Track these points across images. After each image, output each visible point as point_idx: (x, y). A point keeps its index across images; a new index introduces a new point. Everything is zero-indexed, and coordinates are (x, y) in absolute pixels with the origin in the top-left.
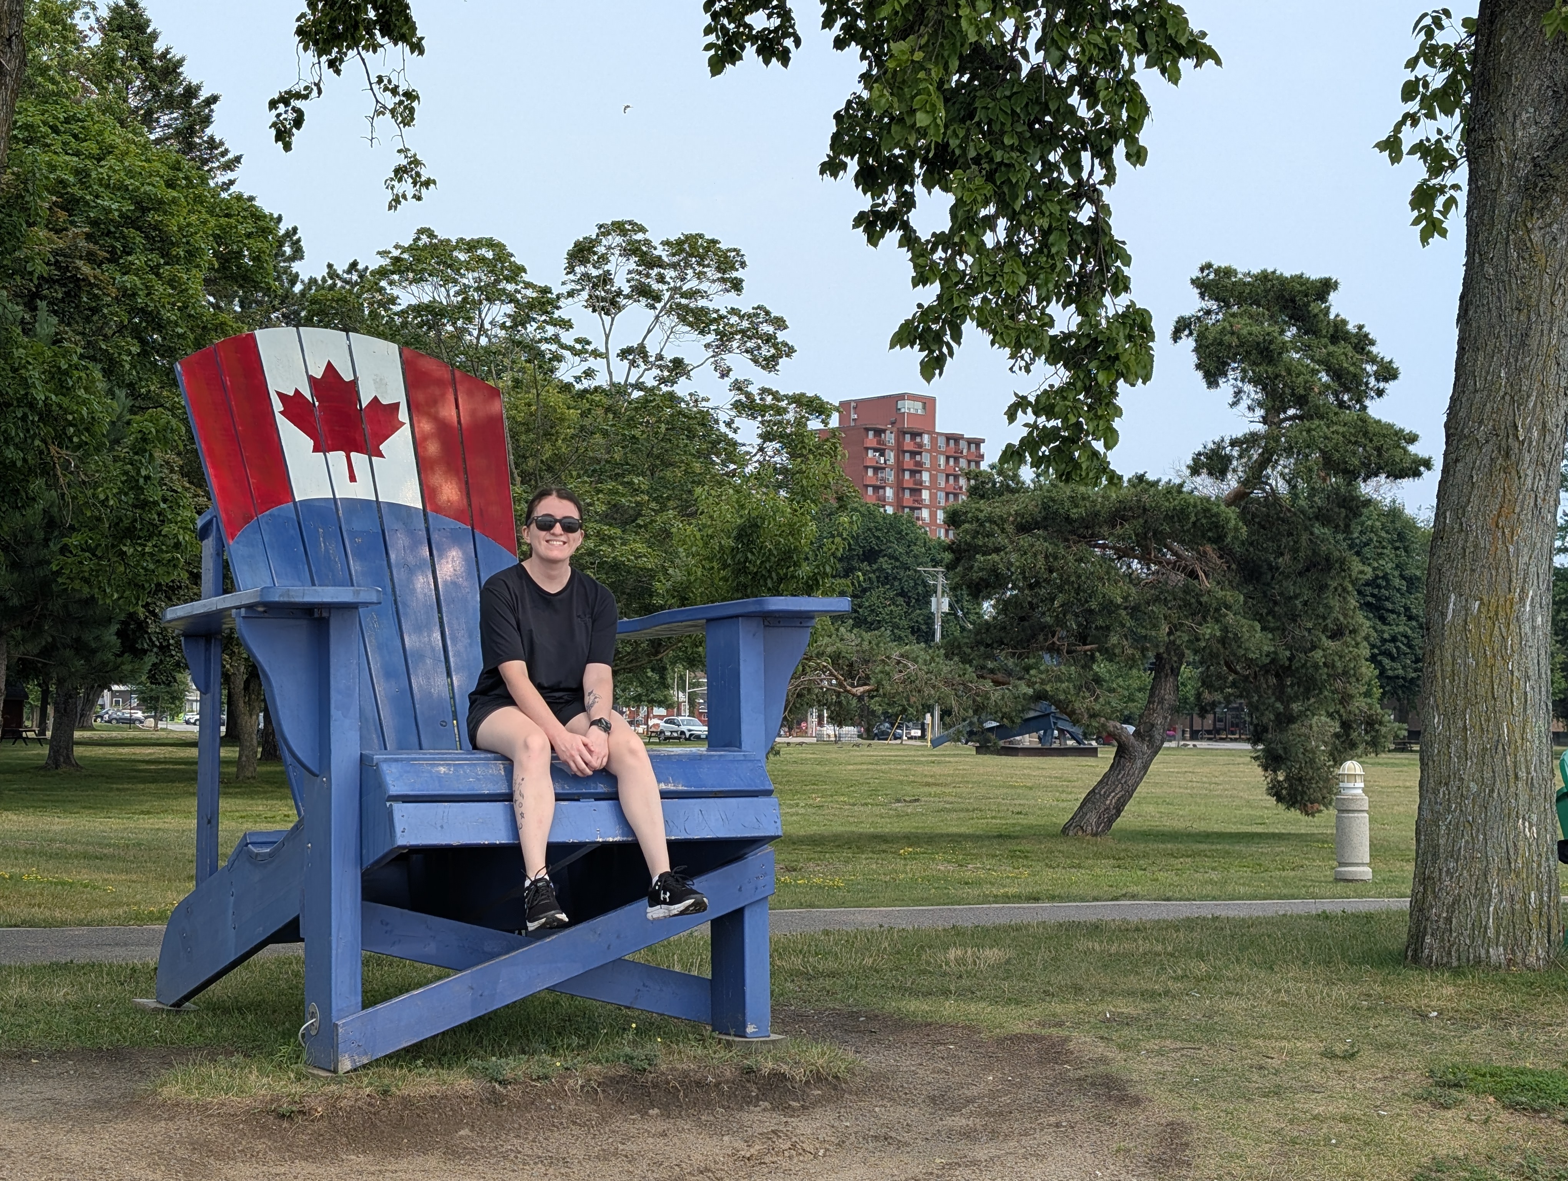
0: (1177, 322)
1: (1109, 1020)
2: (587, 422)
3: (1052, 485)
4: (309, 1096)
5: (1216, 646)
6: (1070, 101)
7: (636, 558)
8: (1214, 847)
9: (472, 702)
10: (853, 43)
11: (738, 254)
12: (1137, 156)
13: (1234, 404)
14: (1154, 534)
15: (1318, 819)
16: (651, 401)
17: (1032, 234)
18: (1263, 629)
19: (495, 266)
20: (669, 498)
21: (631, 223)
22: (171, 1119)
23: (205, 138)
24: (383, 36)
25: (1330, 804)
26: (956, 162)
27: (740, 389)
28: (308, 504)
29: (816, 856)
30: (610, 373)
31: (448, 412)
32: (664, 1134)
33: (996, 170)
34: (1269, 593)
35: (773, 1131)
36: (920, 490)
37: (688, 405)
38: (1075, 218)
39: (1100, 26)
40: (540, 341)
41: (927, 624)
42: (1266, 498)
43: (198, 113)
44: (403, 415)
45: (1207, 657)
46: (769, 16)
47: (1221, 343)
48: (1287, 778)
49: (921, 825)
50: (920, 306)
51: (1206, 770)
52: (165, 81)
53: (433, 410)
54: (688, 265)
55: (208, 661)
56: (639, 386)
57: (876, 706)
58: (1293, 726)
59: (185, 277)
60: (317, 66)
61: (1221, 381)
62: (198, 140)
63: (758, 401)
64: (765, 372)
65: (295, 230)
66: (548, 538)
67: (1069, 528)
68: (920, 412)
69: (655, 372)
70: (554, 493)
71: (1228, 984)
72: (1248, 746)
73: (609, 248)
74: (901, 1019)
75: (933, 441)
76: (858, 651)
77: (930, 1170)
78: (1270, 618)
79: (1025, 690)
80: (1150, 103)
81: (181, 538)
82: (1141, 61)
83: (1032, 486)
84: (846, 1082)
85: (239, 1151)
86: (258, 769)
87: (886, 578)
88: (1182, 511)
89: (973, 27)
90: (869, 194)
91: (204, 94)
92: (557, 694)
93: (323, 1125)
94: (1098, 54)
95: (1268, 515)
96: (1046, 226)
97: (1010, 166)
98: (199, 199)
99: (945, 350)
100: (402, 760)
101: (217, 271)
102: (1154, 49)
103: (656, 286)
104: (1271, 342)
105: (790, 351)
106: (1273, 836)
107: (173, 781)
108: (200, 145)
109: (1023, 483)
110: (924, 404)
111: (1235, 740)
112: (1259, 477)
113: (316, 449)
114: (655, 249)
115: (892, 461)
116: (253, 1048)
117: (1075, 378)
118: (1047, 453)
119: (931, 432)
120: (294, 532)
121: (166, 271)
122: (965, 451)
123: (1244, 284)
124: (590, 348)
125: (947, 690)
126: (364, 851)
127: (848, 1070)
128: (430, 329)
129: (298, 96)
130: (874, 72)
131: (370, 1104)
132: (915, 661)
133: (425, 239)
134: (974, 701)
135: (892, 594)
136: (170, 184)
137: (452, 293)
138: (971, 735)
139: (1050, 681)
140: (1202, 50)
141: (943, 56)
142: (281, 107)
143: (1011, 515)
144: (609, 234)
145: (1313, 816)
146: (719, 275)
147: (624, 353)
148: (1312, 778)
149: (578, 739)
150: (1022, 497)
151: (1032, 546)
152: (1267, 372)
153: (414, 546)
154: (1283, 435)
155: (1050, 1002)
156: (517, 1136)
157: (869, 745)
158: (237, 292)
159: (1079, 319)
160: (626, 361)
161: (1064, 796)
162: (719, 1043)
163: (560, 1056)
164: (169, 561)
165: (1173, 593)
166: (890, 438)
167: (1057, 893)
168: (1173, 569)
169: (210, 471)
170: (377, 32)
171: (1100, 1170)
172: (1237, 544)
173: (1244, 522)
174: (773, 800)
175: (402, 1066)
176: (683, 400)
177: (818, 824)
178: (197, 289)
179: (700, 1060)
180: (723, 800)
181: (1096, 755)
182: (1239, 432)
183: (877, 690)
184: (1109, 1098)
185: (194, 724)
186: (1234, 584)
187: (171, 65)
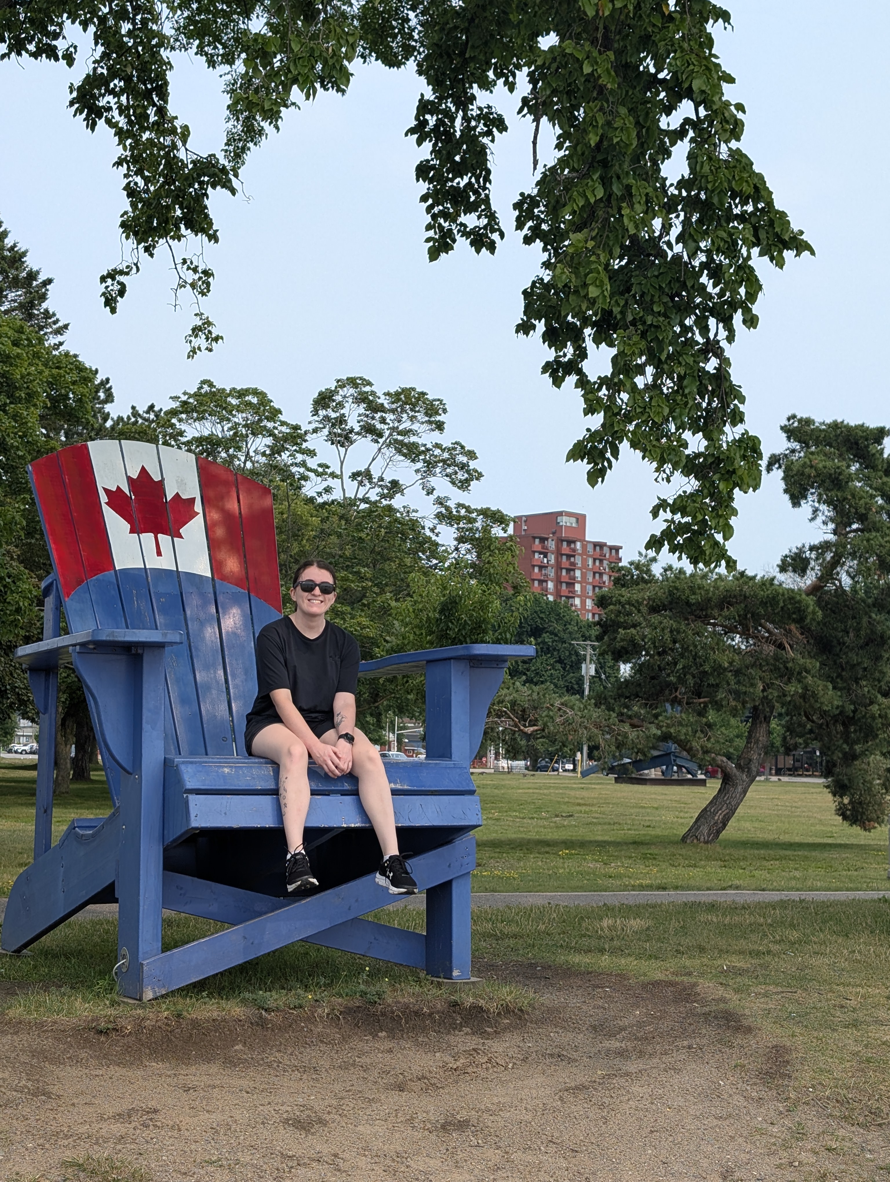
0: (770, 458)
1: (726, 971)
2: (326, 526)
3: (676, 577)
4: (121, 1018)
5: (799, 701)
6: (701, 280)
7: (362, 629)
8: (796, 853)
9: (249, 720)
10: (538, 240)
11: (441, 403)
12: (751, 321)
13: (812, 519)
14: (753, 616)
15: (873, 834)
16: (374, 512)
17: (672, 379)
18: (834, 688)
19: (259, 409)
20: (386, 585)
21: (361, 378)
22: (16, 1033)
23: (42, 311)
24: (187, 229)
25: (883, 822)
26: (617, 324)
27: (441, 503)
28: (125, 572)
29: (496, 855)
30: (344, 490)
31: (232, 505)
32: (390, 1051)
33: (647, 331)
34: (838, 662)
35: (473, 1049)
36: (574, 584)
37: (402, 514)
38: (704, 368)
39: (725, 225)
40: (292, 465)
41: (577, 684)
42: (836, 590)
43: (37, 292)
44: (198, 507)
45: (793, 709)
46: (479, 217)
47: (803, 474)
48: (851, 802)
49: (574, 834)
50: (588, 430)
51: (787, 797)
52: (13, 267)
53: (220, 504)
54: (403, 411)
55: (47, 688)
56: (365, 500)
57: (540, 745)
58: (855, 763)
59: (25, 413)
60: (135, 251)
61: (803, 502)
62: (36, 312)
63: (454, 513)
64: (460, 492)
65: (108, 380)
66: (309, 598)
67: (689, 610)
68: (574, 525)
69: (378, 490)
70: (315, 564)
71: (815, 946)
72: (822, 780)
73: (345, 397)
74: (569, 968)
75: (584, 547)
76: (529, 700)
77: (593, 1079)
78: (838, 680)
79: (654, 731)
80: (762, 281)
81: (21, 604)
82: (755, 251)
83: (661, 578)
84: (528, 1014)
85: (68, 1058)
86: (71, 786)
87: (548, 649)
88: (774, 598)
89: (632, 223)
90: (553, 348)
91: (42, 278)
92: (314, 715)
93: (131, 1039)
94: (724, 245)
95: (837, 603)
96: (682, 373)
97: (657, 327)
98: (37, 355)
99: (606, 464)
100: (196, 763)
101: (49, 409)
102: (765, 243)
103: (379, 426)
104: (840, 474)
105: (479, 476)
106: (840, 846)
107: (5, 795)
108: (38, 315)
109: (654, 576)
110: (577, 519)
111: (809, 776)
112: (831, 574)
113: (132, 531)
114: (379, 398)
115: (553, 561)
116: (76, 983)
117: (703, 486)
118: (681, 542)
119: (583, 540)
120: (114, 593)
121: (10, 408)
122: (607, 556)
123: (820, 430)
124: (329, 471)
125: (596, 731)
126: (166, 832)
127: (530, 1005)
128: (208, 455)
129: (122, 273)
130: (553, 261)
131: (167, 1025)
132: (572, 708)
133: (206, 388)
134: (616, 739)
135: (552, 661)
136: (16, 343)
137: (226, 429)
138: (611, 770)
139: (673, 725)
140: (800, 244)
141: (608, 245)
142: (109, 282)
143: (645, 599)
144: (345, 386)
145: (870, 831)
146: (427, 419)
147: (354, 476)
148: (870, 802)
149: (329, 749)
150: (653, 587)
151: (661, 623)
152: (837, 496)
153: (204, 605)
154: (849, 543)
155: (681, 958)
156: (279, 1051)
157: (533, 775)
158: (63, 426)
159: (706, 443)
160: (355, 482)
161: (682, 814)
162: (432, 983)
163: (311, 991)
164: (12, 622)
165: (766, 660)
166: (551, 544)
167: (680, 884)
168: (766, 642)
169: (53, 546)
170: (182, 226)
171: (722, 1080)
172: (814, 624)
173: (820, 608)
174: (475, 798)
175: (191, 997)
176: (398, 511)
177: (496, 832)
178: (33, 423)
179: (418, 996)
180: (438, 797)
181: (705, 785)
182: (816, 541)
183: (543, 730)
184: (728, 1028)
185: (21, 753)
186: (812, 655)
187: (17, 256)
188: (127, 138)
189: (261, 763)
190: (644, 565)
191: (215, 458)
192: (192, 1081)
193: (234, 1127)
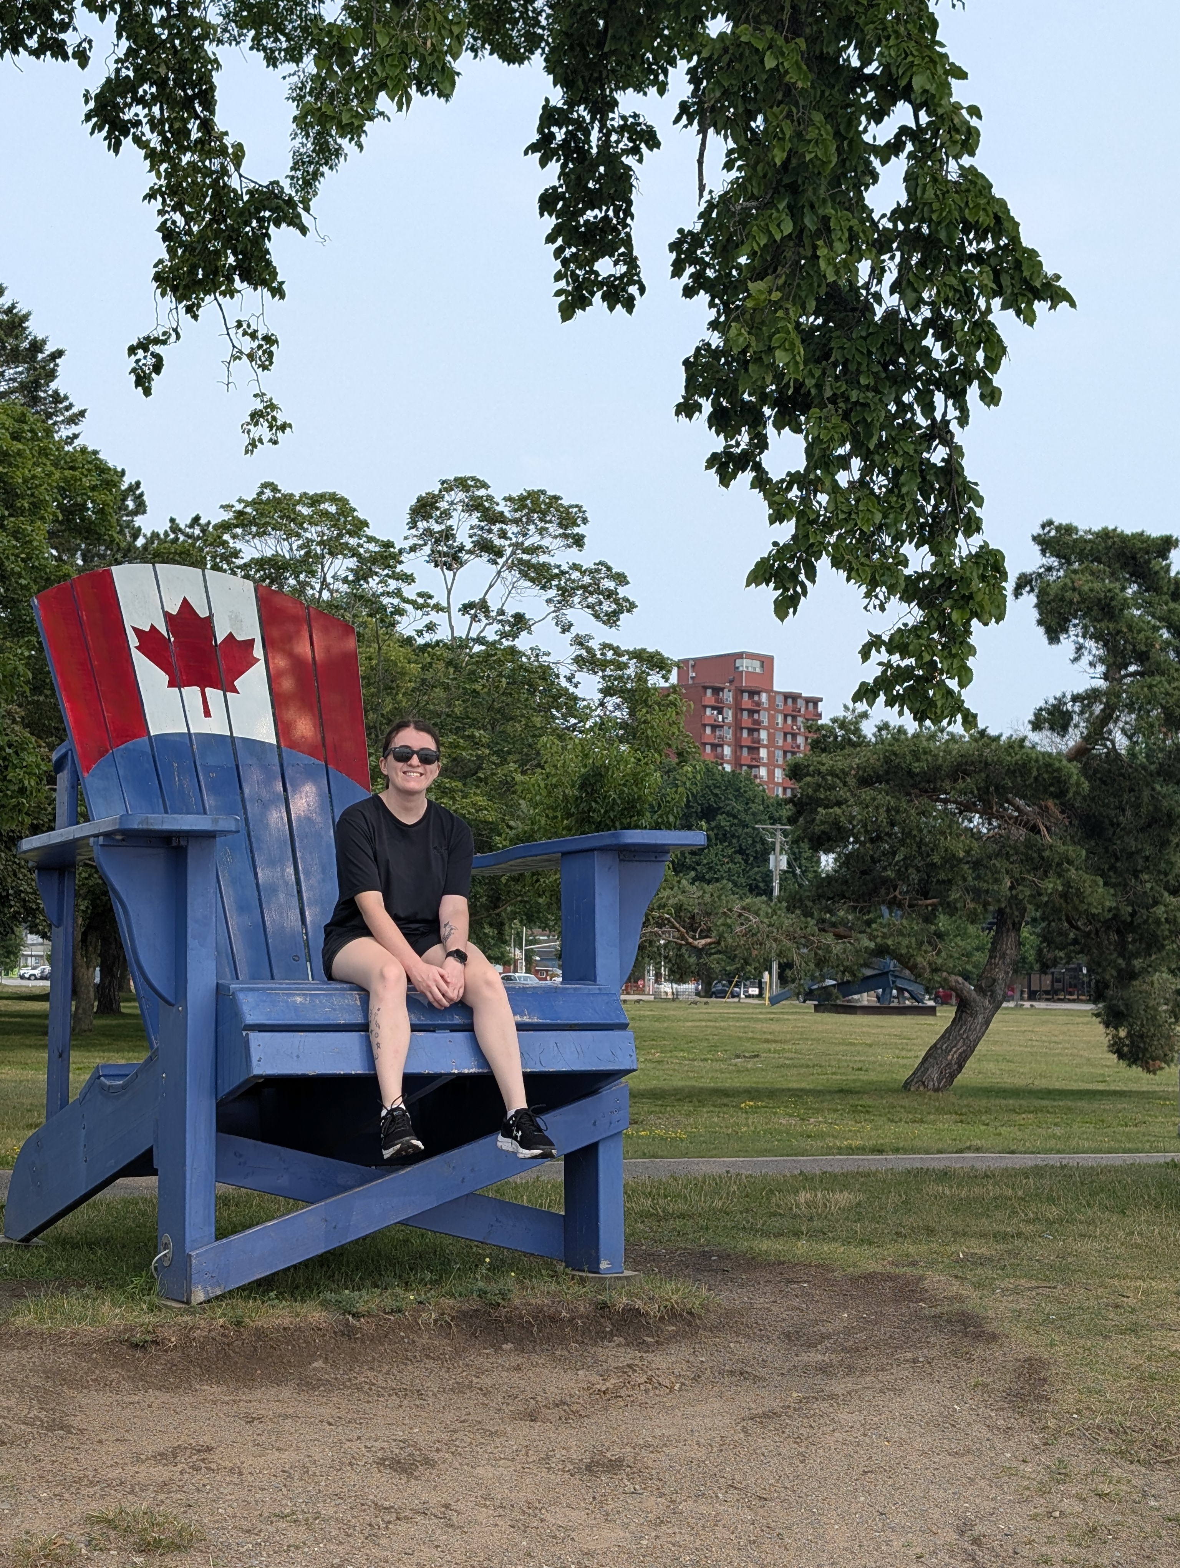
0: (1019, 579)
1: (962, 1260)
2: (428, 675)
3: (894, 738)
4: (163, 1327)
5: (1059, 901)
6: (924, 343)
7: (477, 812)
8: (1056, 1104)
9: (328, 933)
10: (702, 292)
11: (580, 511)
12: (991, 396)
13: (1076, 660)
14: (997, 788)
15: (1160, 1076)
16: (493, 655)
17: (886, 475)
18: (1106, 884)
19: (338, 520)
20: (509, 752)
21: (473, 479)
22: (24, 1348)
23: (50, 392)
24: (242, 281)
25: (1172, 1061)
26: (809, 402)
27: (581, 644)
28: (163, 738)
29: (657, 1109)
30: (452, 628)
31: (303, 648)
32: (518, 1368)
33: (851, 411)
34: (1110, 849)
35: (628, 1365)
36: (758, 749)
37: (529, 659)
38: (928, 460)
39: (954, 268)
40: (383, 594)
41: (764, 881)
42: (1107, 754)
43: (43, 368)
44: (258, 651)
45: (1050, 912)
46: (616, 263)
47: (1062, 599)
48: (1129, 1035)
49: (761, 1080)
50: (775, 544)
51: (1044, 1029)
52: (11, 335)
53: (288, 647)
54: (530, 521)
55: (61, 894)
56: (480, 640)
57: (715, 962)
58: (1134, 983)
59: (30, 528)
60: (174, 311)
61: (1063, 637)
62: (42, 394)
63: (599, 656)
64: (606, 628)
65: (138, 484)
66: (405, 769)
67: (911, 782)
68: (758, 670)
69: (497, 626)
70: (412, 725)
71: (1081, 1227)
72: (1090, 1007)
73: (452, 503)
74: (753, 1258)
75: (771, 699)
76: (699, 904)
77: (787, 1404)
78: (1111, 874)
79: (867, 943)
80: (1006, 343)
81: (26, 783)
82: (996, 302)
83: (873, 740)
84: (700, 1318)
85: (93, 1380)
86: (95, 1022)
87: (725, 835)
88: (1024, 765)
89: (831, 267)
90: (722, 435)
91: (49, 349)
92: (413, 926)
93: (175, 1356)
94: (954, 295)
95: (1110, 771)
96: (899, 466)
97: (865, 405)
98: (44, 452)
99: (799, 589)
100: (258, 990)
101: (61, 523)
102: (1009, 291)
103: (498, 542)
104: (1112, 598)
105: (631, 607)
106: (1115, 1093)
107: (8, 1034)
108: (45, 399)
109: (865, 737)
110: (762, 663)
111: (1073, 1001)
112: (1101, 733)
113: (171, 684)
114: (498, 504)
115: (730, 719)
116: (104, 1281)
117: (929, 617)
118: (901, 692)
119: (770, 691)
120: (149, 766)
121: (10, 523)
122: (803, 711)
123: (1086, 541)
124: (432, 602)
125: (789, 944)
126: (219, 1081)
127: (703, 1306)
128: (272, 583)
129: (156, 341)
130: (722, 320)
131: (223, 1335)
132: (757, 913)
133: (268, 493)
134: (816, 954)
135: (730, 851)
136: (16, 437)
137: (295, 547)
138: (809, 995)
139: (892, 935)
140: (1056, 293)
141: (800, 297)
142: (140, 353)
143: (852, 768)
144: (452, 490)
145: (1155, 1074)
146: (561, 531)
147: (466, 608)
148: (1154, 1035)
149: (434, 971)
150: (864, 752)
151: (874, 799)
152: (1108, 628)
153: (268, 781)
154: (1125, 691)
155: (903, 1243)
156: (371, 1369)
157: (706, 1003)
158: (79, 545)
159: (933, 559)
160: (467, 616)
161: (904, 1053)
162: (573, 1279)
163: (413, 1290)
164: (14, 806)
165: (1015, 848)
166: (728, 696)
167: (901, 1145)
168: (1015, 823)
169: (66, 705)
170: (236, 278)
171: (958, 1404)
172: (1079, 799)
173: (1086, 777)
174: (628, 1034)
175: (255, 1299)
176: (524, 655)
177: (658, 1078)
178: (40, 541)
179: (554, 1296)
180: (578, 1033)
181: (935, 1014)
182: (1081, 688)
183: (718, 943)
184: (966, 1334)
185: (29, 979)
186: (1076, 840)
187: (17, 320)
188: (162, 162)
189: (345, 990)
190: (851, 723)
191: (281, 586)
192: (256, 1409)
193: (312, 1469)
